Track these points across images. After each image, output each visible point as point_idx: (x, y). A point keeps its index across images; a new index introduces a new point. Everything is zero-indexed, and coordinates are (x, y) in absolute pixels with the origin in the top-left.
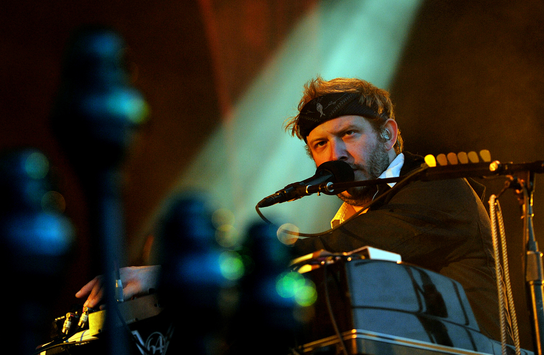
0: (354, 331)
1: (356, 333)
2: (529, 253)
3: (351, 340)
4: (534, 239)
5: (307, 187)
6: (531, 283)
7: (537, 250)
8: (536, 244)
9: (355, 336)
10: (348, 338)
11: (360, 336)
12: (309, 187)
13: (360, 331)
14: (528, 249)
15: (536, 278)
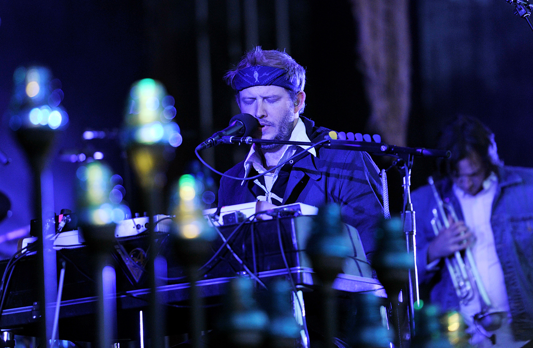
0: (299, 268)
1: (301, 269)
2: (407, 212)
3: (297, 273)
4: (410, 202)
5: (231, 138)
6: (407, 233)
7: (412, 210)
8: (412, 205)
9: (299, 271)
10: (295, 271)
11: (302, 271)
12: (232, 138)
13: (302, 267)
14: (406, 210)
15: (410, 230)
